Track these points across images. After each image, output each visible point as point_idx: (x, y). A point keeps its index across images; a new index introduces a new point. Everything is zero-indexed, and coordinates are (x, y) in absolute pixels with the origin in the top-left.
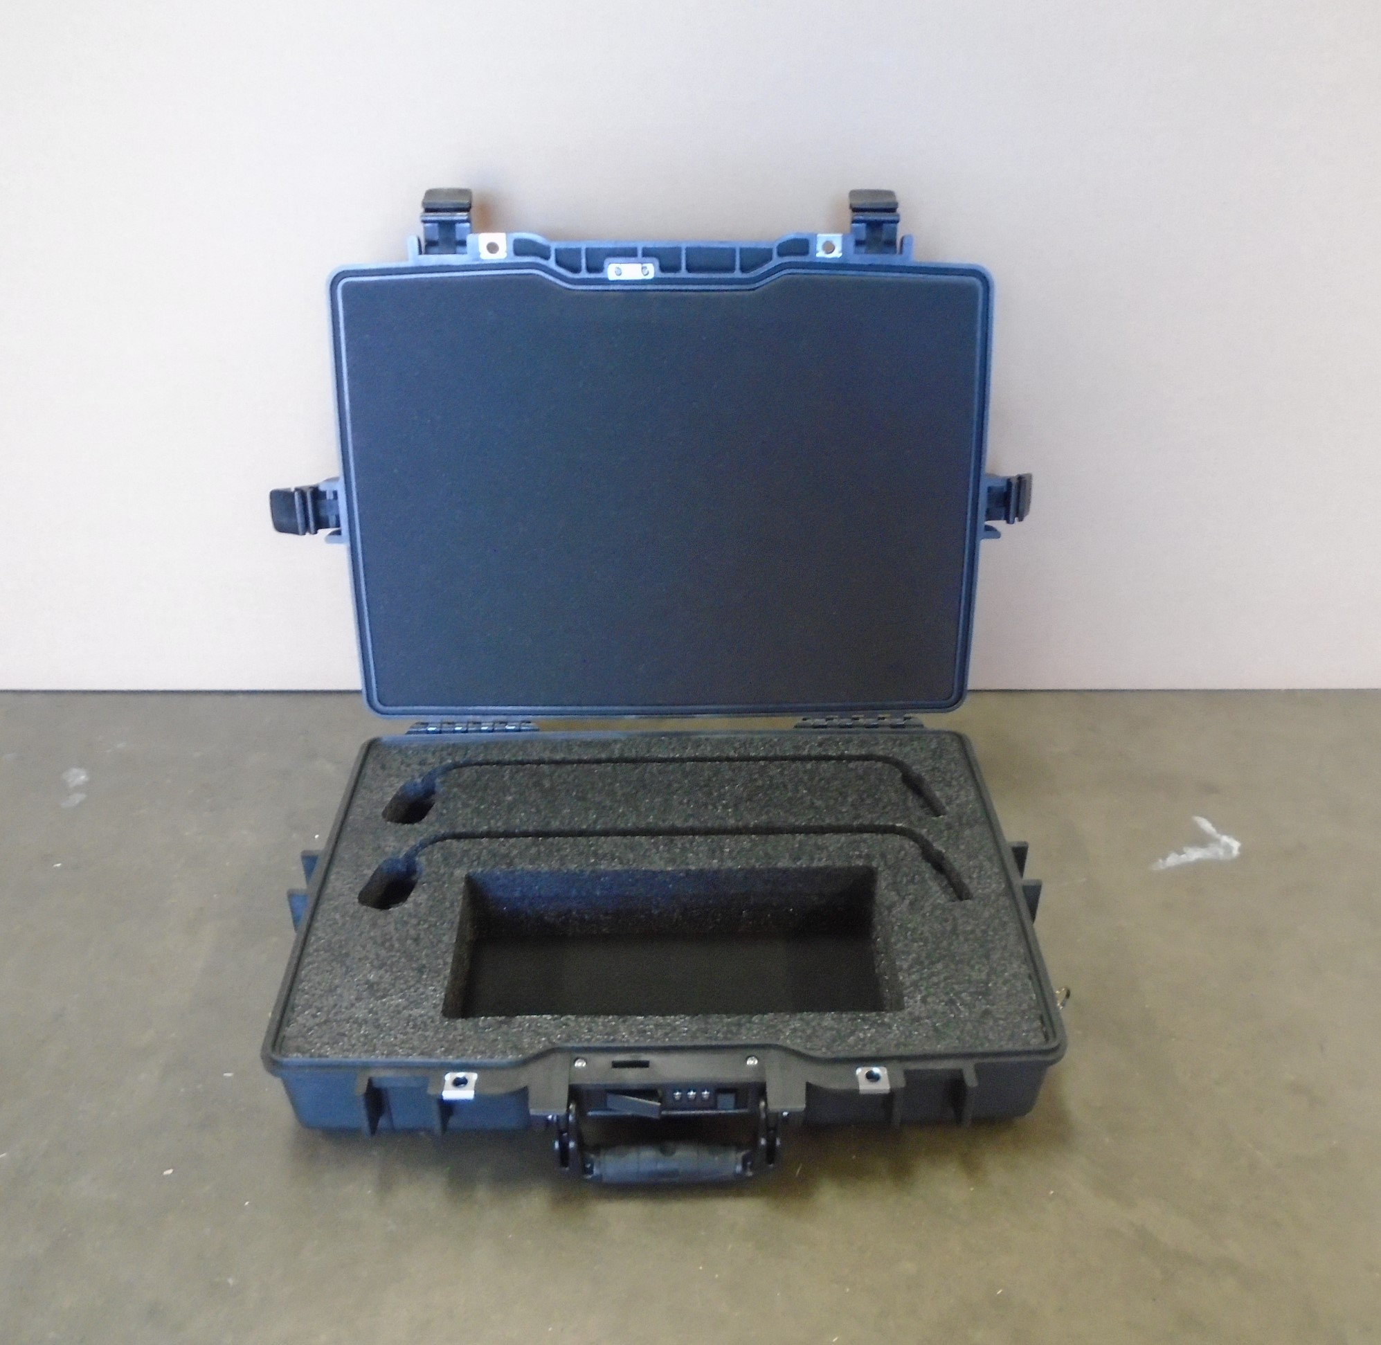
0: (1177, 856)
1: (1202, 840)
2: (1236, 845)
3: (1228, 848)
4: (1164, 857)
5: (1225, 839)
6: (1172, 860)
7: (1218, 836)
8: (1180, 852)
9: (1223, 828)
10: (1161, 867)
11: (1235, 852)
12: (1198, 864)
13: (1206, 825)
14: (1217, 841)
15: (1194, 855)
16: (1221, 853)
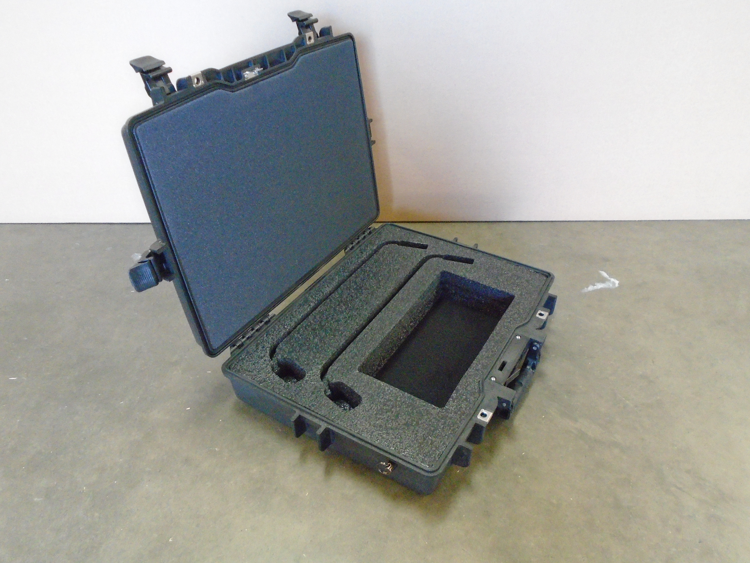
0: (593, 286)
1: (603, 280)
2: (617, 282)
3: (614, 283)
4: (587, 287)
5: (612, 280)
6: (591, 288)
7: (609, 278)
8: (594, 285)
9: (611, 276)
10: (586, 291)
11: (617, 285)
12: (601, 290)
13: (604, 274)
14: (610, 281)
15: (600, 286)
16: (611, 285)
